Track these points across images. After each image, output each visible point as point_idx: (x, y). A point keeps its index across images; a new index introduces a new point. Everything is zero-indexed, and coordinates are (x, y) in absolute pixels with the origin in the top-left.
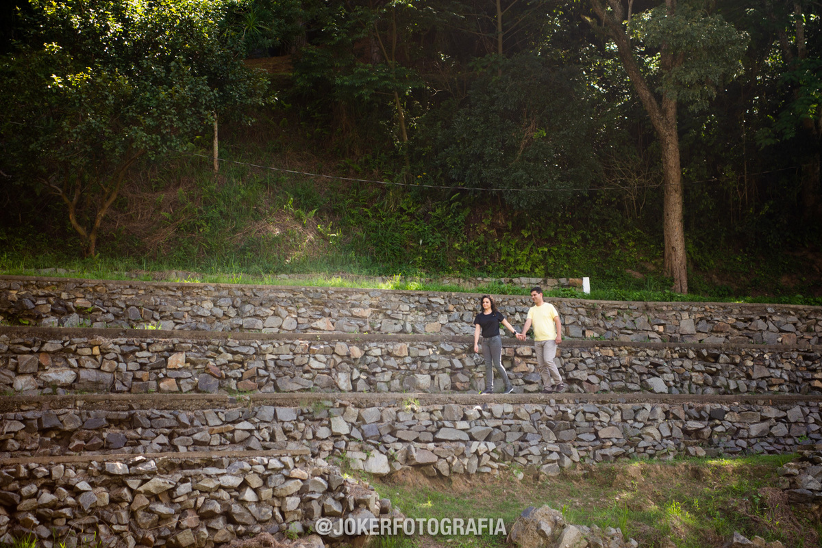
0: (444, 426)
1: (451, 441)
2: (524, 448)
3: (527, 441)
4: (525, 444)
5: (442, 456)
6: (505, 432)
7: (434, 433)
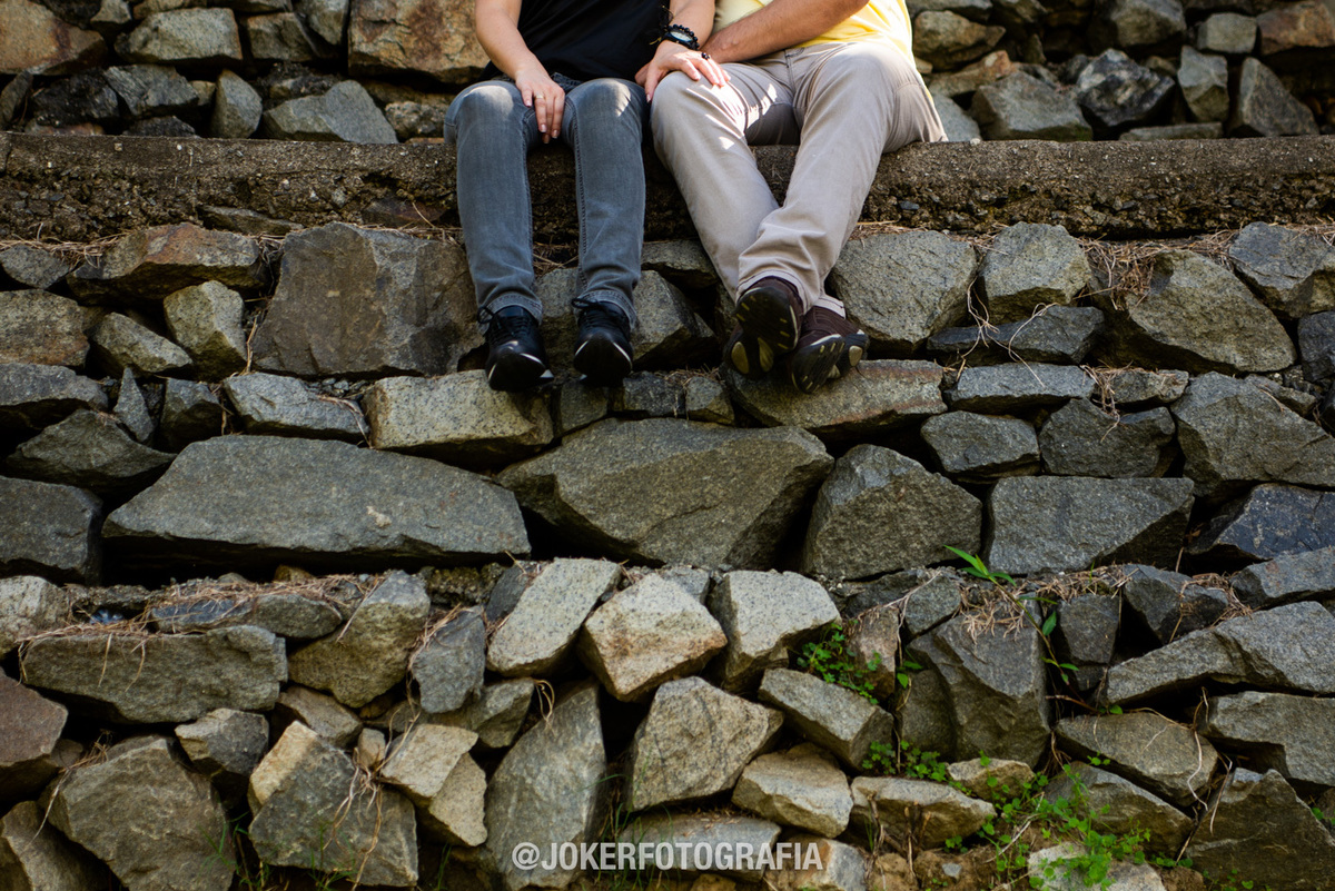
0: (227, 419)
1: (316, 563)
2: (1175, 627)
3: (1232, 561)
4: (1186, 588)
5: (134, 706)
6: (979, 481)
7: (113, 490)
